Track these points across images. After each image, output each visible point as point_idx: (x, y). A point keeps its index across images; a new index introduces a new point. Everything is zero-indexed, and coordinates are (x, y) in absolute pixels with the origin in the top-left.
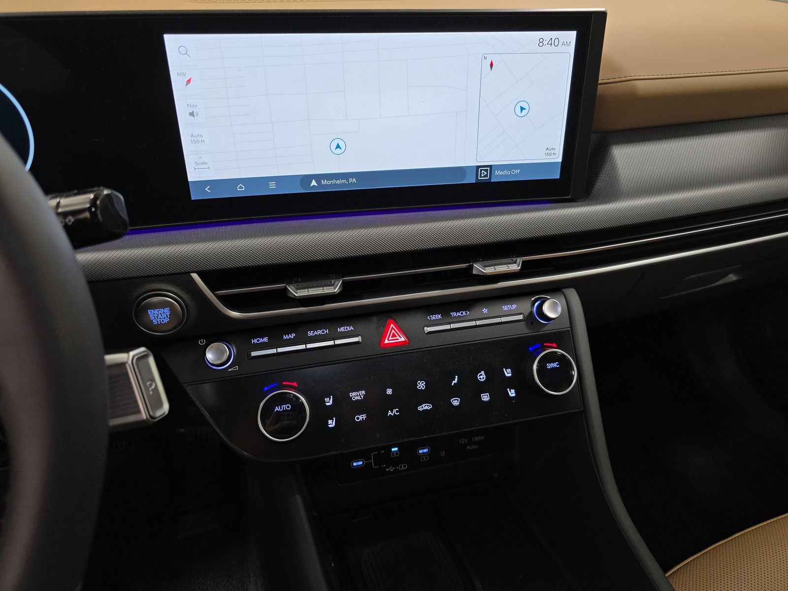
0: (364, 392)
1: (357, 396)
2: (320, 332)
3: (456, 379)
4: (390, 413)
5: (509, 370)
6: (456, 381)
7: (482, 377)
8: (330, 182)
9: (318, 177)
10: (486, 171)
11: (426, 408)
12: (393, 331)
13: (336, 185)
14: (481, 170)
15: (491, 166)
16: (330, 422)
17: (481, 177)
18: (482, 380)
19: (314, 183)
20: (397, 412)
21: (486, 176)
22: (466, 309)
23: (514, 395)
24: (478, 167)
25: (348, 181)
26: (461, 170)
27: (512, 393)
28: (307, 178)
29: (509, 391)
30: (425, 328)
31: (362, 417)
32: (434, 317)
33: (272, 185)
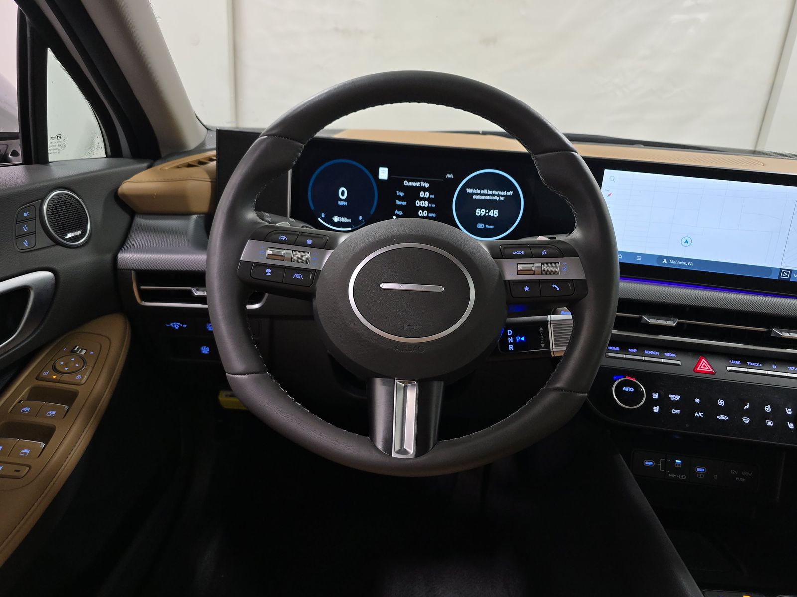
0: (679, 397)
1: (675, 397)
2: (652, 353)
3: (748, 406)
4: (696, 414)
5: (790, 410)
6: (747, 407)
7: (768, 409)
8: (675, 262)
9: (669, 258)
10: (787, 273)
11: (723, 418)
12: (704, 363)
13: (679, 265)
14: (783, 272)
15: (791, 270)
16: (655, 408)
17: (782, 276)
18: (768, 411)
19: (665, 261)
20: (702, 415)
21: (787, 276)
22: (759, 363)
23: (792, 428)
24: (781, 269)
25: (687, 263)
26: (768, 270)
27: (791, 426)
28: (662, 258)
29: (788, 424)
30: (728, 367)
31: (677, 412)
32: (734, 362)
33: (639, 258)
